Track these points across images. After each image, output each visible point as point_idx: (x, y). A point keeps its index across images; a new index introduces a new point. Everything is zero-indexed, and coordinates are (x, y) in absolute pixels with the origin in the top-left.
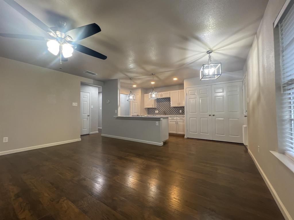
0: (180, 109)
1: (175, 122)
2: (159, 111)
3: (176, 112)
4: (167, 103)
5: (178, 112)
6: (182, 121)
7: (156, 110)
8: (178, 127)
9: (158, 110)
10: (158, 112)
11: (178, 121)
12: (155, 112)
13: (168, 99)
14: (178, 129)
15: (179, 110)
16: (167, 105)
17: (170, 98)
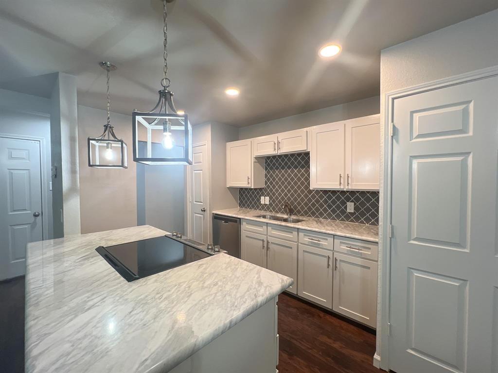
0: (348, 199)
1: (326, 259)
2: (271, 198)
3: (330, 207)
4: (299, 171)
5: (338, 207)
6: (359, 261)
7: (263, 195)
8: (336, 281)
9: (268, 195)
10: (267, 203)
11: (336, 255)
12: (259, 200)
13: (302, 160)
14: (336, 288)
15: (344, 203)
16: (299, 179)
17: (307, 155)
